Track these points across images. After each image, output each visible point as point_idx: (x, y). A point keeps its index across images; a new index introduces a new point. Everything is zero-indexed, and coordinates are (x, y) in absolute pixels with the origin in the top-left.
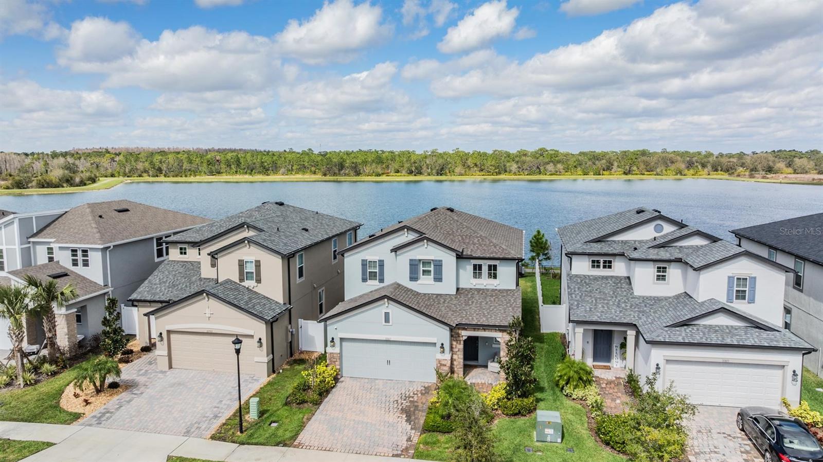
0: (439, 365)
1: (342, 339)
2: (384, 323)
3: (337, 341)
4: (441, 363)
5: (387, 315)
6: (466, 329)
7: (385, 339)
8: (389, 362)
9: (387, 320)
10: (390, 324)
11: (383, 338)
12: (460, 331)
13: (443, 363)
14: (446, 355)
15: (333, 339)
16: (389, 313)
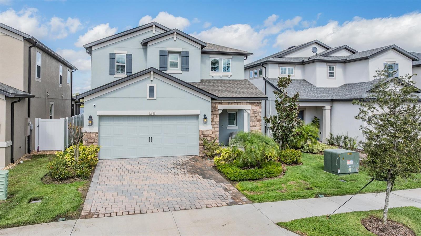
0: (202, 136)
1: (100, 117)
2: (148, 98)
3: (96, 120)
4: (204, 134)
5: (152, 90)
6: (221, 103)
7: (149, 114)
8: (151, 139)
9: (152, 94)
10: (155, 98)
11: (147, 113)
12: (217, 105)
13: (206, 133)
14: (208, 126)
15: (90, 117)
16: (153, 87)
